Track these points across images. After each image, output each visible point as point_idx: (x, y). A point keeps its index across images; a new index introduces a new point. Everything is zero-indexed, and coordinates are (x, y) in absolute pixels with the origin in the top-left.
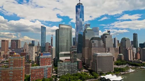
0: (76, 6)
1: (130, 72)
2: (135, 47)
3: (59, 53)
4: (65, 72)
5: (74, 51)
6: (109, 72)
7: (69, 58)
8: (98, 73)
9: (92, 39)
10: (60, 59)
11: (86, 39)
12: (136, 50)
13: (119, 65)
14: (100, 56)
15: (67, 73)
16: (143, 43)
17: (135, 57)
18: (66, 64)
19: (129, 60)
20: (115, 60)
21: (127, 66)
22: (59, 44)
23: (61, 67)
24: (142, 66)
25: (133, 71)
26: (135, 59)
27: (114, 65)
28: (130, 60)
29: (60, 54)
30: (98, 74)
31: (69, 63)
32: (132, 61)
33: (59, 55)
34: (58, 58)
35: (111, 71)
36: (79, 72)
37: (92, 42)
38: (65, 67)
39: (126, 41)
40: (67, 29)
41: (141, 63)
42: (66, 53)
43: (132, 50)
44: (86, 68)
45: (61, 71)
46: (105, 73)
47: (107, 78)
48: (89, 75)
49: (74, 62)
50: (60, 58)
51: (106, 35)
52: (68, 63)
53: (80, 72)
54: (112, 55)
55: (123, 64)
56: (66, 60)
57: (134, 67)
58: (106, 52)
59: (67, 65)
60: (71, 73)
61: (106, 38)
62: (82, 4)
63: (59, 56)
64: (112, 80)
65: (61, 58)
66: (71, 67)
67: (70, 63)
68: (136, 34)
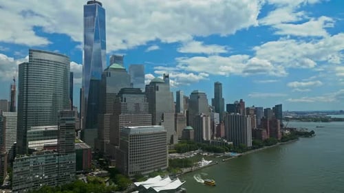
0: (85, 7)
1: (203, 165)
2: (217, 112)
3: (26, 130)
4: (37, 182)
5: (67, 122)
6: (156, 170)
7: (54, 142)
8: (129, 175)
9: (122, 91)
10: (29, 146)
11: (107, 92)
12: (219, 119)
13: (183, 152)
14: (137, 133)
15: (44, 184)
16: (233, 103)
17: (215, 133)
18: (41, 160)
19: (203, 139)
20: (176, 142)
21: (199, 154)
22: (29, 105)
23: (25, 169)
24: (227, 151)
25: (208, 162)
26: (215, 138)
27: (170, 153)
28: (205, 139)
29: (30, 133)
30: (132, 177)
31: (52, 157)
32: (209, 142)
33: (28, 135)
34: (25, 144)
35: (162, 168)
36: (82, 178)
37: (122, 101)
38: (36, 169)
39: (199, 97)
40: (56, 64)
41: (226, 144)
42: (50, 128)
43: (209, 118)
44: (105, 165)
45: (22, 181)
46: (147, 174)
47: (147, 187)
48: (108, 184)
49: (67, 153)
50: (29, 143)
51: (157, 85)
52: (48, 158)
53: (85, 178)
54: (164, 131)
55: (190, 150)
56: (45, 147)
57: (213, 154)
58: (153, 125)
59: (44, 164)
60: (56, 182)
61: (157, 92)
62: (100, 4)
63: (28, 139)
64: (158, 191)
65: (32, 145)
66: (57, 166)
67: (54, 156)
68: (220, 84)
